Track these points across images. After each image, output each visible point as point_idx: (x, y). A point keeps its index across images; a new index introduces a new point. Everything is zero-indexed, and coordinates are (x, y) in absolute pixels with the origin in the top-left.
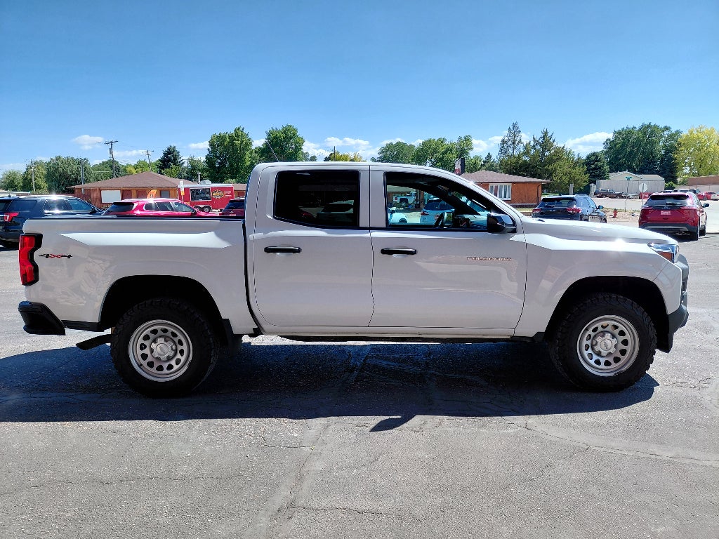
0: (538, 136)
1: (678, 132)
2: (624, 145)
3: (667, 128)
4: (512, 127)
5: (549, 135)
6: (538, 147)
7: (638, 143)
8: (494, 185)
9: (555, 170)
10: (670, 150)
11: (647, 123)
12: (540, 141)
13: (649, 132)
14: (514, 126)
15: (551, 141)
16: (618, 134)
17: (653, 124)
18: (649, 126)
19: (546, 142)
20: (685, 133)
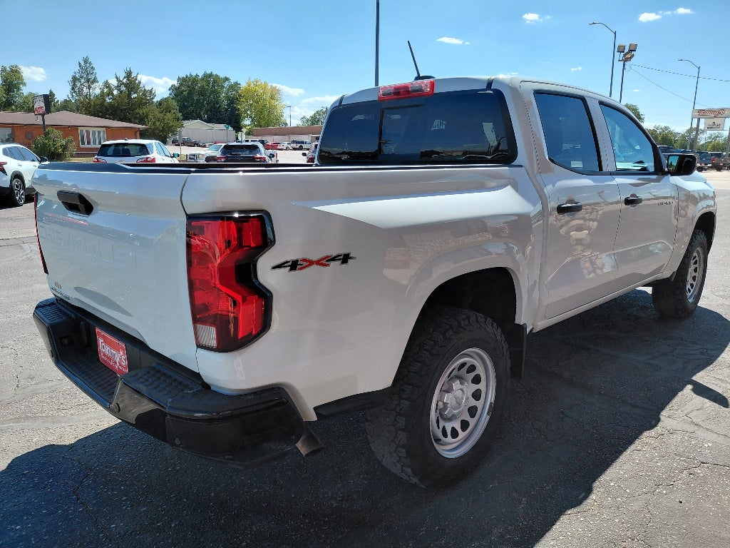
0: (122, 76)
1: (237, 84)
2: (191, 93)
3: (227, 79)
4: (83, 64)
5: (133, 75)
6: (123, 88)
7: (202, 92)
8: (84, 129)
9: (147, 116)
10: (233, 101)
11: (209, 72)
12: (124, 81)
13: (212, 81)
14: (86, 61)
15: (137, 82)
16: (183, 81)
17: (214, 73)
18: (211, 75)
19: (131, 84)
20: (243, 85)
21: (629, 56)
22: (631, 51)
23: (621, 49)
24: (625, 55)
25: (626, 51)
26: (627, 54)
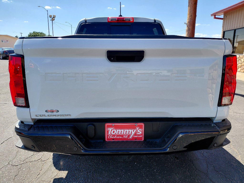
21: (53, 19)
22: (54, 17)
23: (50, 17)
24: (52, 19)
25: (52, 17)
26: (53, 18)
